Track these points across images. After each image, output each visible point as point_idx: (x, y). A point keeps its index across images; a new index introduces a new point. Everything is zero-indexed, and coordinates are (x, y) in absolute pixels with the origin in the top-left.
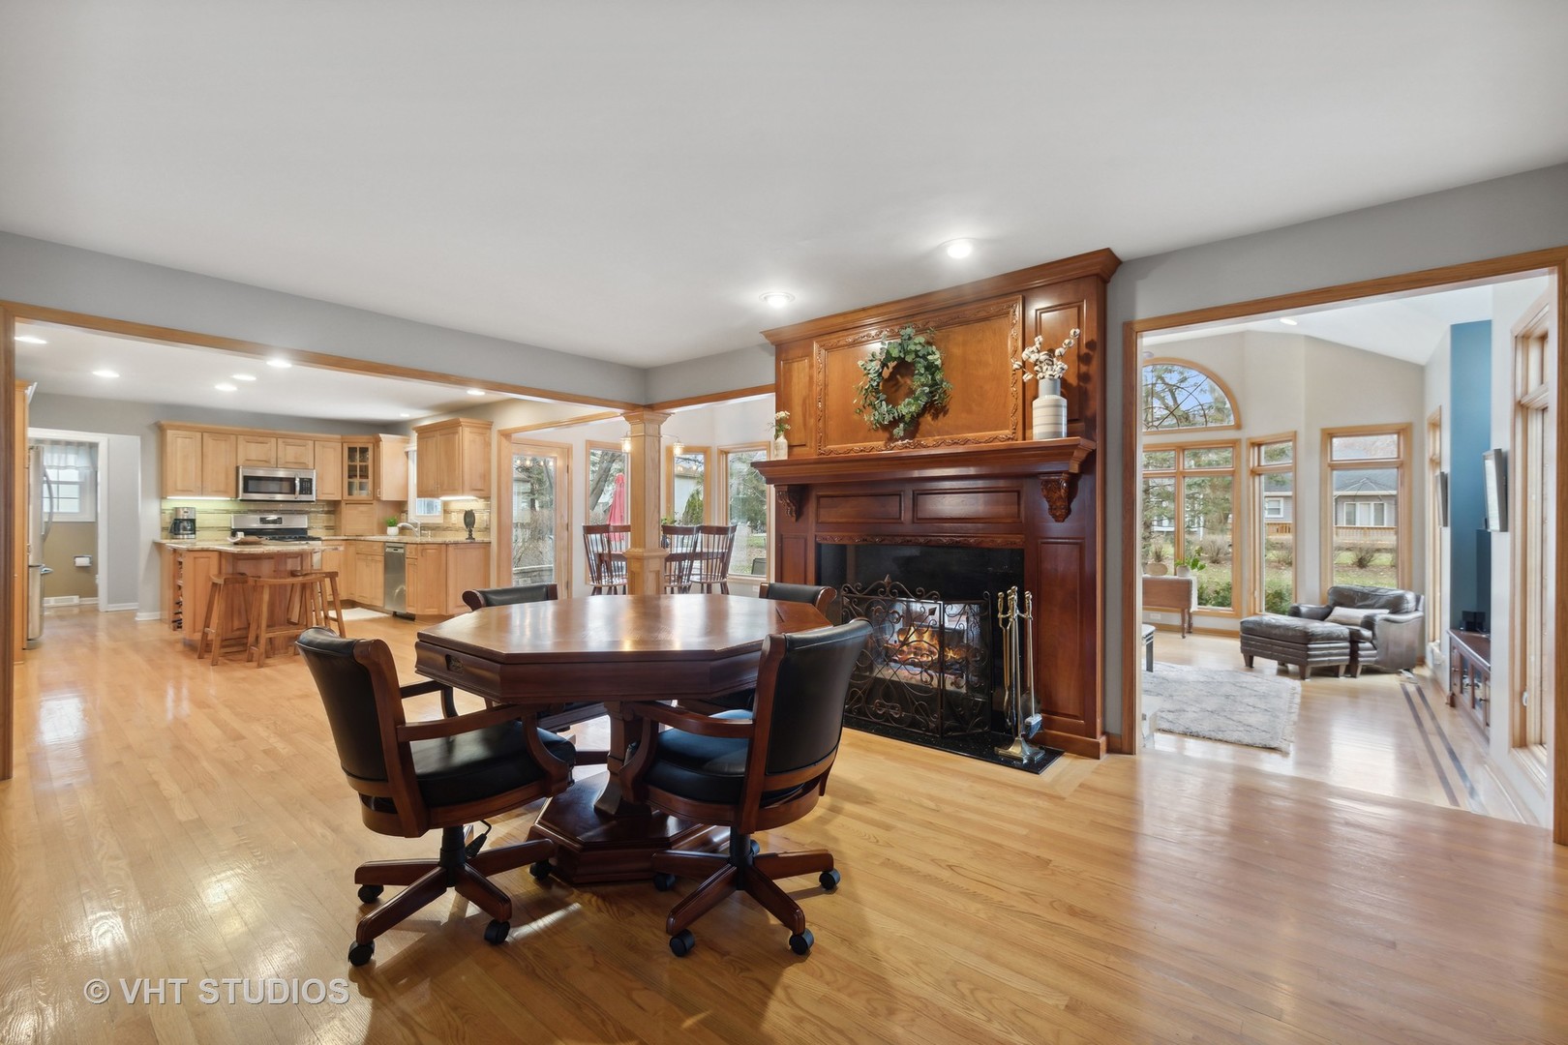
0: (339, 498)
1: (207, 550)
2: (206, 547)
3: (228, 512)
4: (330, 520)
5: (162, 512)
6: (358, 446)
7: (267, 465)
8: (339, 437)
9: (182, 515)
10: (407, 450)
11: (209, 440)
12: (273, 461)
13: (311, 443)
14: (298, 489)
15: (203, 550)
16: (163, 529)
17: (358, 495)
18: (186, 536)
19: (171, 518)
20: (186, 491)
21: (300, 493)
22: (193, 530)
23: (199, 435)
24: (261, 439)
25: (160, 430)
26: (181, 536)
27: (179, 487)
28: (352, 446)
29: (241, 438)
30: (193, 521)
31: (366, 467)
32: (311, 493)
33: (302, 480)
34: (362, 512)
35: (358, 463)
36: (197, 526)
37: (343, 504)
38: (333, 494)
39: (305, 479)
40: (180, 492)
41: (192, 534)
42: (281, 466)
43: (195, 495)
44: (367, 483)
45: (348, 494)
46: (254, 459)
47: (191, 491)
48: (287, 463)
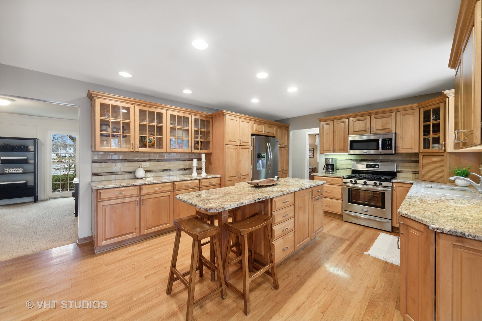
0: (417, 151)
6: (431, 108)
7: (366, 132)
8: (416, 105)
11: (336, 125)
12: (368, 130)
13: (393, 114)
14: (380, 146)
17: (434, 148)
20: (327, 151)
21: (383, 148)
22: (333, 169)
23: (332, 122)
26: (329, 172)
27: (325, 149)
28: (427, 109)
29: (351, 119)
31: (439, 125)
32: (391, 149)
33: (384, 141)
34: (435, 162)
35: (431, 123)
36: (337, 167)
37: (421, 156)
38: (411, 148)
39: (387, 140)
40: (325, 151)
41: (332, 171)
42: (372, 133)
43: (330, 152)
44: (439, 138)
45: (424, 148)
46: (358, 130)
47: (329, 150)
48: (377, 130)
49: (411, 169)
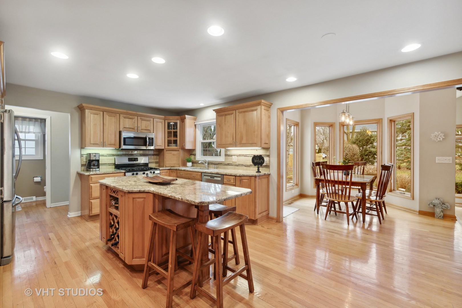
0: (163, 148)
1: (144, 192)
2: (142, 189)
3: (113, 155)
4: (157, 159)
5: (82, 156)
6: (172, 121)
7: (134, 130)
8: (163, 117)
9: (93, 158)
10: (195, 124)
11: (107, 117)
12: (136, 128)
13: (152, 119)
14: (148, 143)
15: (140, 192)
16: (82, 165)
17: (172, 146)
18: (94, 170)
19: (86, 159)
20: (95, 145)
21: (148, 145)
22: (98, 166)
23: (102, 113)
24: (131, 117)
25: (81, 109)
26: (92, 170)
27: (92, 142)
28: (169, 121)
29: (121, 115)
30: (98, 161)
31: (176, 132)
34: (174, 155)
35: (173, 130)
36: (100, 163)
37: (165, 151)
38: (161, 146)
39: (150, 138)
40: (92, 145)
41: (97, 168)
42: (138, 131)
43: (99, 147)
44: (177, 140)
45: (168, 146)
46: (127, 127)
47: (98, 144)
48: (142, 129)
49: (154, 160)
